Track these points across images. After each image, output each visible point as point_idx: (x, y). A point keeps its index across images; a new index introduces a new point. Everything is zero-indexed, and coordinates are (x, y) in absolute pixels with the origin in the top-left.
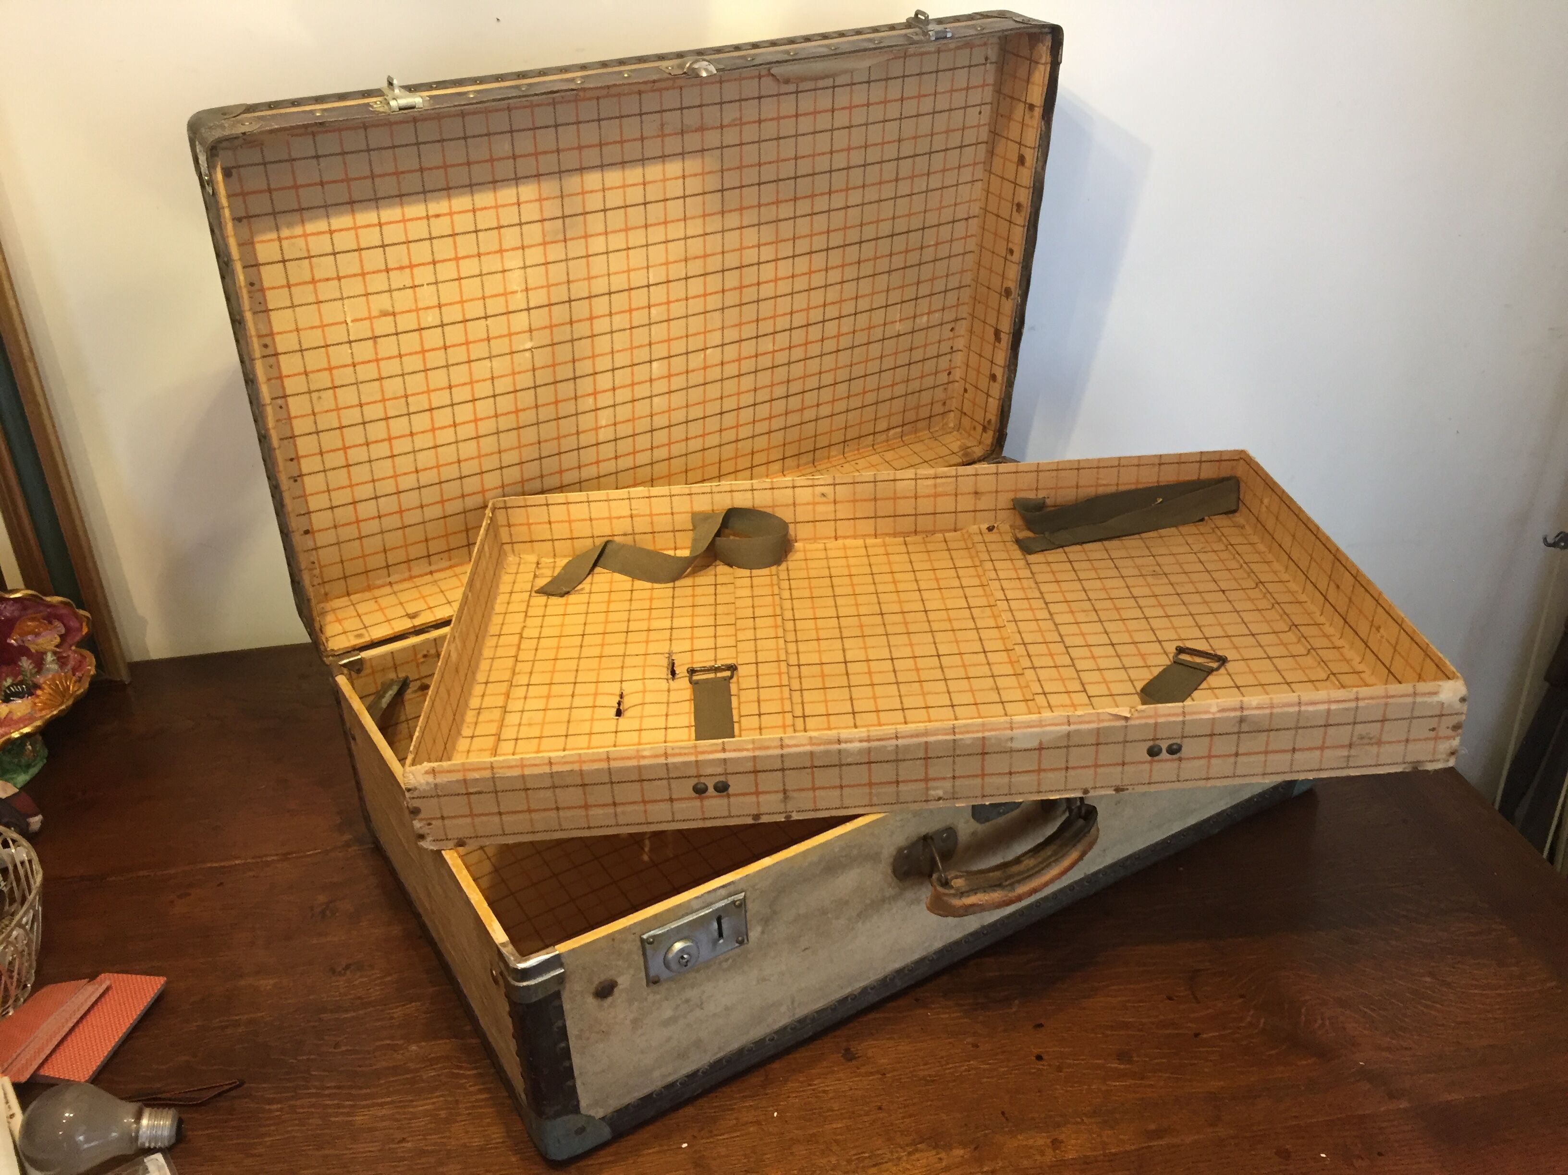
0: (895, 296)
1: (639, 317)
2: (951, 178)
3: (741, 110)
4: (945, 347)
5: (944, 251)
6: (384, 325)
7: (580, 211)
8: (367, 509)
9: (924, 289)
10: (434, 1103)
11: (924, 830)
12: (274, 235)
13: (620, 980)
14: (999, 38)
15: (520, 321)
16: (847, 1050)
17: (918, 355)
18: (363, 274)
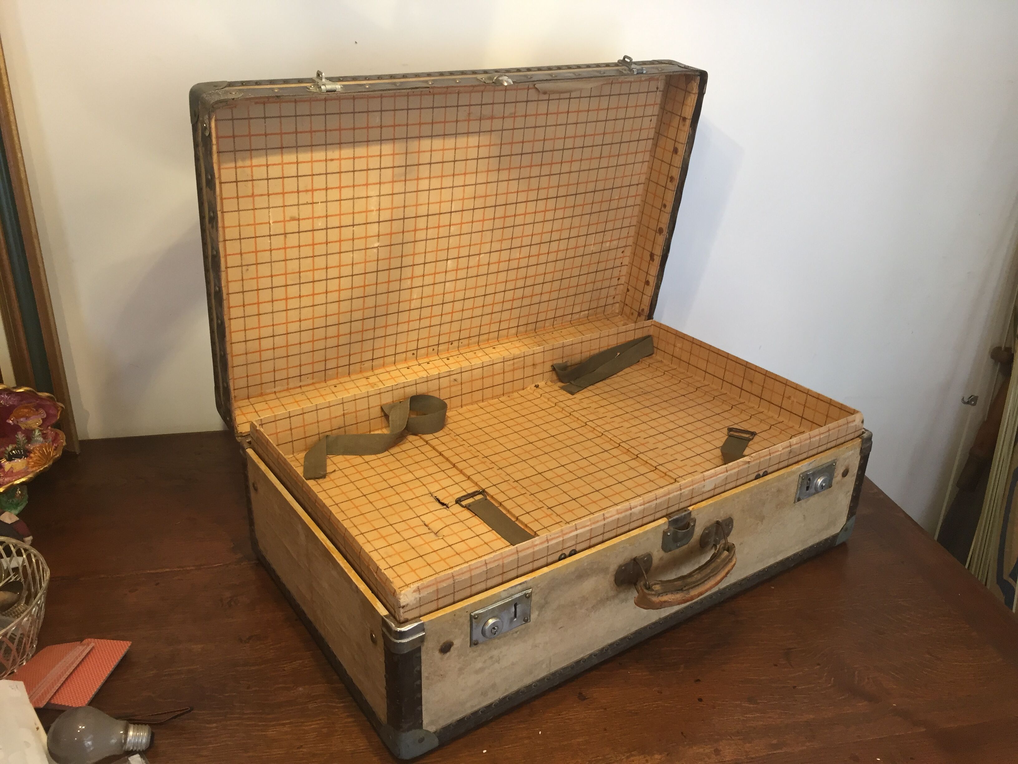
0: (592, 229)
1: (444, 232)
2: (631, 159)
3: (515, 108)
4: (618, 263)
5: (622, 203)
6: (292, 226)
7: (416, 163)
8: (267, 344)
9: (610, 226)
10: (318, 724)
11: (635, 555)
12: (233, 165)
13: (455, 642)
14: (666, 76)
15: (373, 229)
16: (580, 694)
17: (602, 266)
18: (283, 193)
